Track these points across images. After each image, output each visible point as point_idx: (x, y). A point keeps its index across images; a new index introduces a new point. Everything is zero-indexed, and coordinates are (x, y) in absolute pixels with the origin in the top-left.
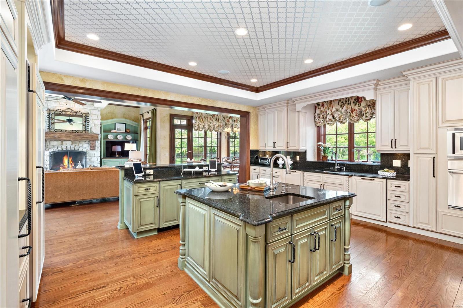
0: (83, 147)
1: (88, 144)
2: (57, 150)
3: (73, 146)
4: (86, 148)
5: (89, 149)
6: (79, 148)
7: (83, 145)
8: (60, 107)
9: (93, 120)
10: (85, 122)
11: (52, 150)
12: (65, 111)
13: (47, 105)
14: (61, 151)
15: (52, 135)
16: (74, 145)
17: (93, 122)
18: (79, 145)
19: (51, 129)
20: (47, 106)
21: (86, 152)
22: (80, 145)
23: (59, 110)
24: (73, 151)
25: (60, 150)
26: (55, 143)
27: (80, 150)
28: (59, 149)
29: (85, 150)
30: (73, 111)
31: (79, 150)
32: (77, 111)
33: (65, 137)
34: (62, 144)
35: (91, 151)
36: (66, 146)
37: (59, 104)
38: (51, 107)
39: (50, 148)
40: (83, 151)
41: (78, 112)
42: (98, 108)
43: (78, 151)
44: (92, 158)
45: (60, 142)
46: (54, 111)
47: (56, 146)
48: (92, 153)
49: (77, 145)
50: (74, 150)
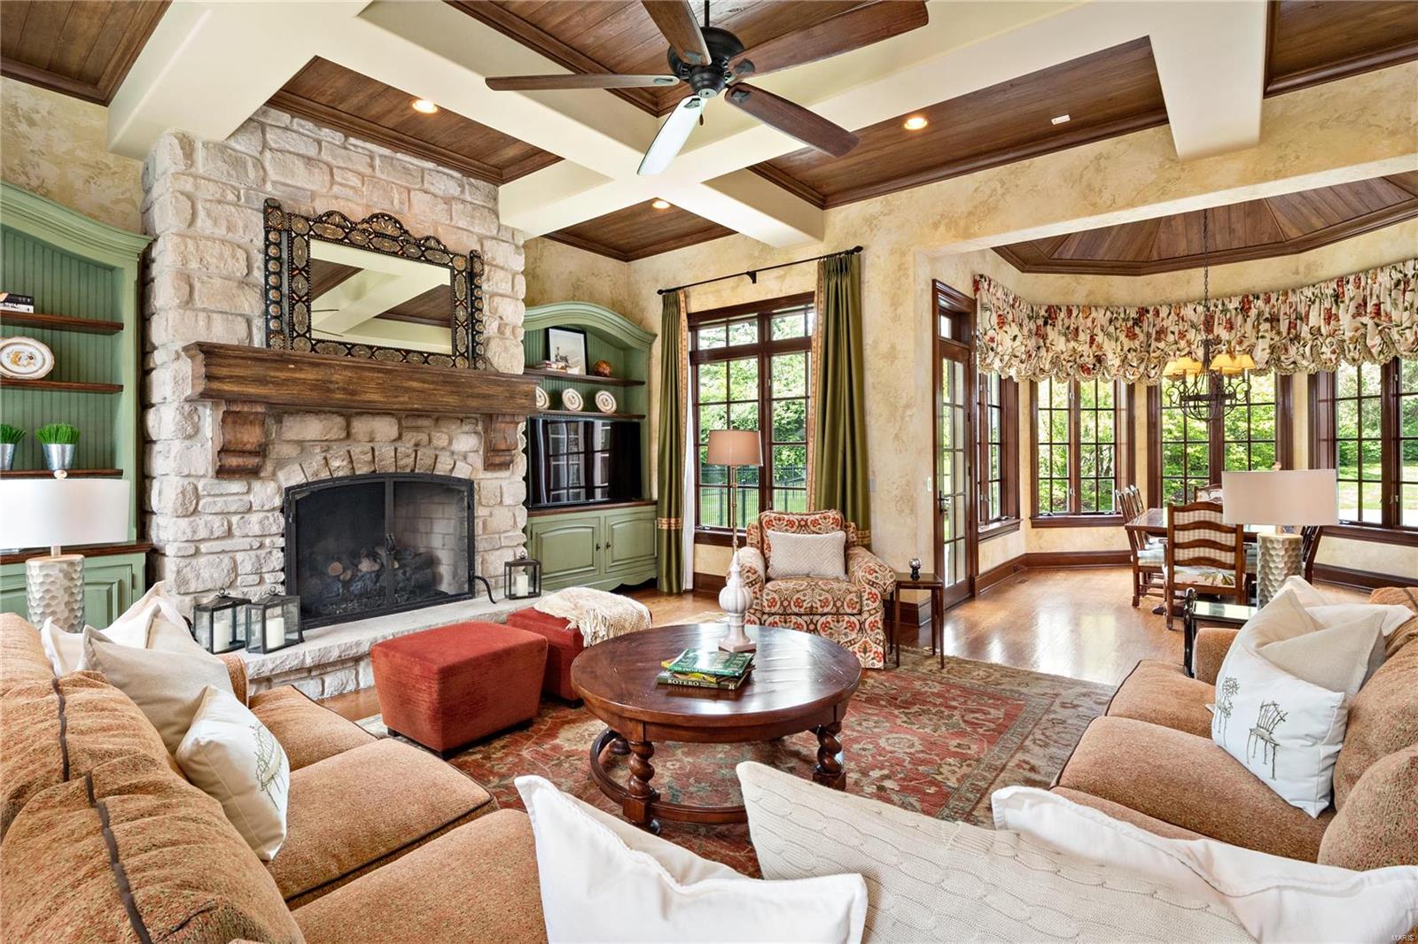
0: (453, 453)
1: (476, 433)
2: (324, 475)
3: (406, 447)
4: (465, 458)
5: (477, 460)
6: (436, 457)
7: (450, 442)
8: (337, 198)
9: (497, 299)
10: (466, 308)
11: (294, 477)
12: (365, 226)
13: (261, 172)
14: (346, 482)
15: (310, 375)
16: (410, 438)
17: (494, 311)
18: (435, 442)
19: (293, 339)
20: (264, 181)
21: (469, 484)
22: (440, 439)
23: (337, 219)
24: (405, 475)
25: (341, 474)
26: (312, 428)
27: (442, 469)
28: (335, 463)
29: (462, 472)
30: (406, 232)
31: (437, 472)
32: (427, 239)
33: (382, 388)
34: (348, 435)
35: (489, 475)
36: (373, 449)
37: (327, 178)
38: (288, 190)
39: (281, 464)
40: (453, 475)
41: (432, 243)
42: (513, 232)
43: (433, 476)
44: (491, 515)
45: (339, 421)
46: (307, 219)
47: (318, 450)
48: (496, 483)
49: (423, 437)
50: (413, 471)
